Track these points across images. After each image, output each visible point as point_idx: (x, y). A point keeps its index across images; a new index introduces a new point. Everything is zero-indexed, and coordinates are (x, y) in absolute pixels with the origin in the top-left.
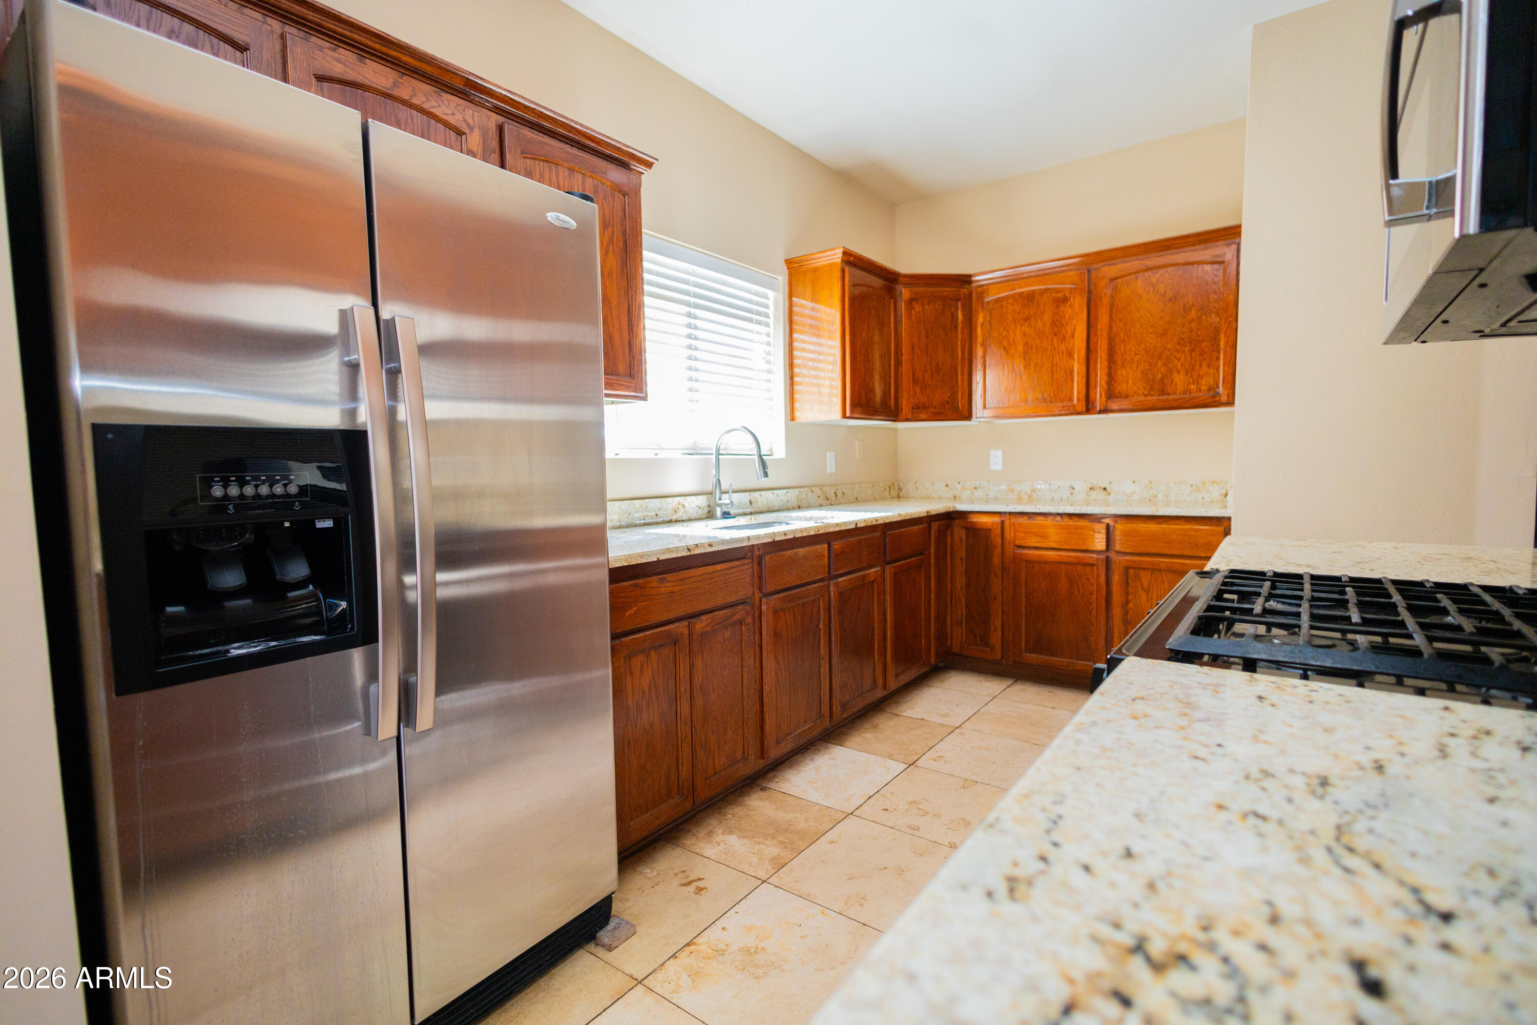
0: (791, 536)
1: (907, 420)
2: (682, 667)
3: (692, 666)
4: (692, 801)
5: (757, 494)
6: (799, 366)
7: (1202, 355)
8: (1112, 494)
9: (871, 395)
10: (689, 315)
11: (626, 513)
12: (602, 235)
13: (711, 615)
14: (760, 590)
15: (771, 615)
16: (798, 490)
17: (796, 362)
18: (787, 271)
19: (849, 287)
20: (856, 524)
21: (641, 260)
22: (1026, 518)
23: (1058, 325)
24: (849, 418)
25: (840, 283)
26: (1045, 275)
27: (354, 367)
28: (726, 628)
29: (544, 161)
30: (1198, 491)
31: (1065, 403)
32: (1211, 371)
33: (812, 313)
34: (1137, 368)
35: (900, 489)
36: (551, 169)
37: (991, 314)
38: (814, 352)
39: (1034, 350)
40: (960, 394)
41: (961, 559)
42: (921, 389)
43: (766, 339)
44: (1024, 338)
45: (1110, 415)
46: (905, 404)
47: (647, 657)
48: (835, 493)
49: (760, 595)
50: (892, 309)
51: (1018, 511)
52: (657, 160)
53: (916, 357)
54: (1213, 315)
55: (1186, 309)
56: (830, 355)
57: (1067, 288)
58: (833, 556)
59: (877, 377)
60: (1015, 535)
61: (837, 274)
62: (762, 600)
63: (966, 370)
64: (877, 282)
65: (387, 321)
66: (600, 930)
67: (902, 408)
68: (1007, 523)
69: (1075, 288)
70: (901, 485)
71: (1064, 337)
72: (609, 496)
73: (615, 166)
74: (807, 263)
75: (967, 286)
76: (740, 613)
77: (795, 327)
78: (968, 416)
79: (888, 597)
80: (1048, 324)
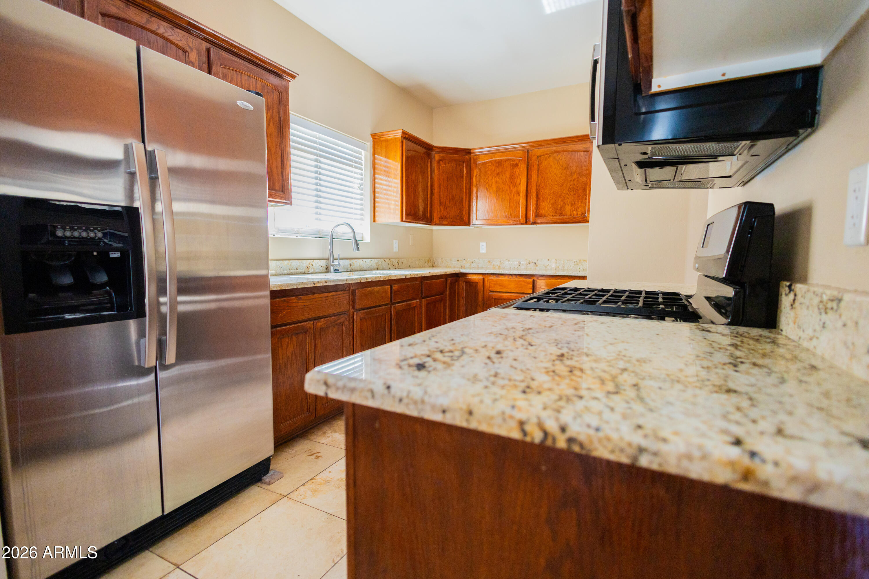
0: (370, 280)
1: (436, 224)
2: (310, 345)
3: (315, 345)
4: (315, 415)
5: (354, 261)
6: (378, 193)
7: (579, 197)
8: (538, 266)
9: (417, 210)
10: (316, 161)
11: (279, 267)
12: (267, 113)
13: (326, 319)
14: (353, 308)
15: (358, 322)
16: (377, 260)
17: (376, 190)
18: (372, 140)
19: (406, 151)
20: (406, 276)
21: (289, 128)
22: (495, 276)
23: (513, 178)
24: (405, 221)
25: (400, 148)
26: (507, 152)
27: (132, 175)
28: (334, 327)
29: (233, 70)
30: (578, 265)
31: (516, 218)
32: (583, 205)
33: (386, 164)
34: (549, 202)
35: (434, 262)
36: (237, 74)
37: (480, 170)
38: (386, 185)
39: (501, 190)
40: (464, 212)
41: (463, 298)
42: (444, 209)
43: (360, 177)
44: (496, 184)
45: (538, 225)
46: (435, 216)
47: (291, 339)
48: (398, 262)
49: (353, 310)
50: (429, 164)
51: (491, 273)
52: (298, 75)
53: (441, 191)
54: (584, 177)
55: (572, 174)
56: (395, 187)
57: (517, 159)
58: (393, 292)
59: (420, 201)
60: (489, 285)
61: (399, 144)
62: (354, 313)
63: (467, 200)
64: (422, 150)
65: (150, 152)
66: (264, 476)
67: (434, 219)
68: (486, 279)
69: (521, 159)
70: (434, 260)
71: (516, 185)
72: (270, 258)
73: (274, 76)
74: (383, 136)
75: (468, 155)
76: (342, 318)
77: (376, 171)
78: (467, 223)
79: (423, 316)
80: (508, 177)
